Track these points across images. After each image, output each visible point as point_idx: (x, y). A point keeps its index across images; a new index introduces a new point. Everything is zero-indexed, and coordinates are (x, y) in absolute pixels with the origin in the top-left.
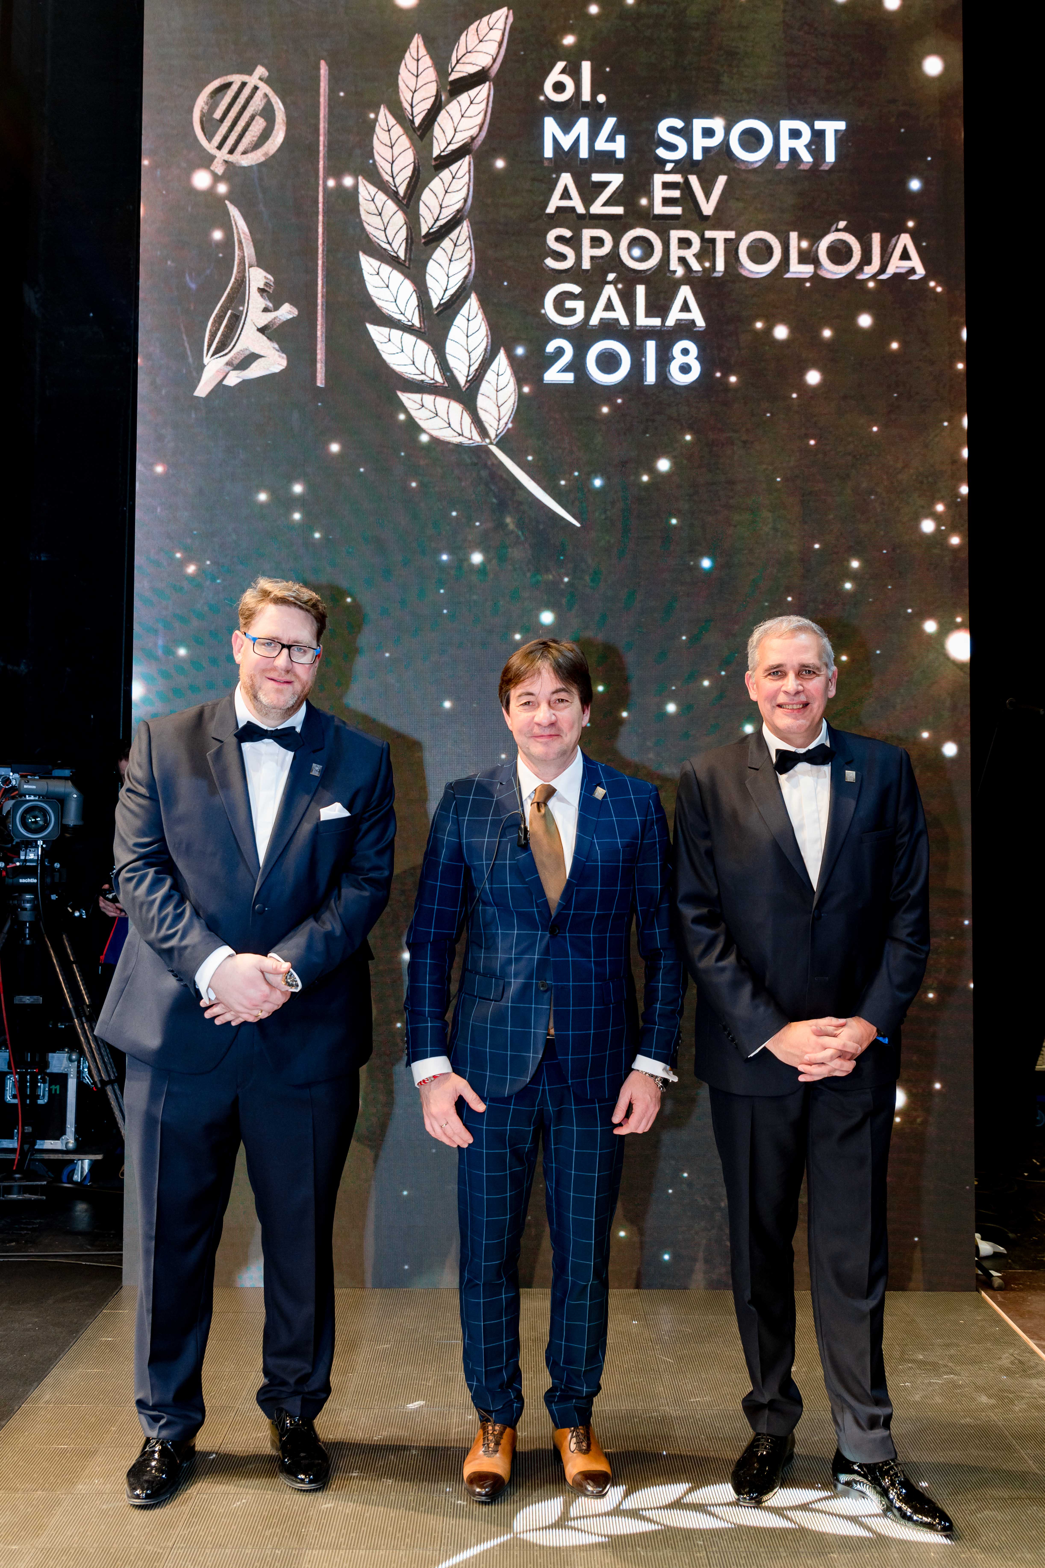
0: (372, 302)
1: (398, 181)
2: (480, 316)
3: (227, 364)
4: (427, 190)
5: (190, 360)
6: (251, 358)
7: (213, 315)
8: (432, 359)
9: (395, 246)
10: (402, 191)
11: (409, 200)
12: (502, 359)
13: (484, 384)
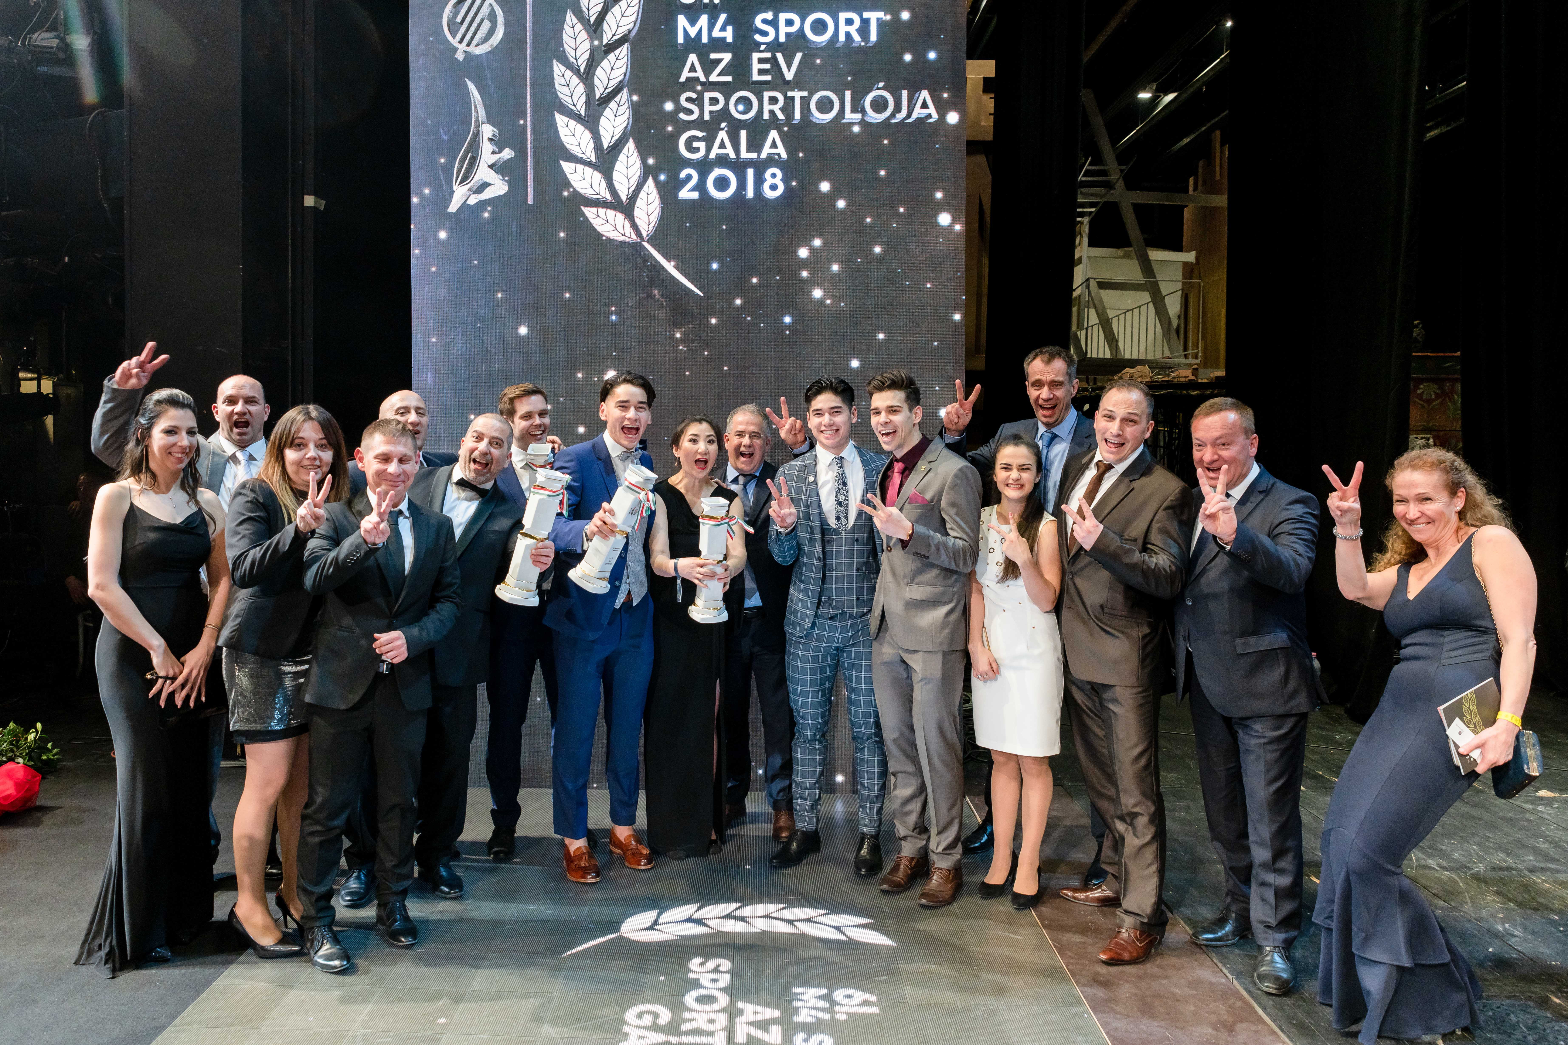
0: (564, 146)
1: (580, 62)
2: (636, 154)
3: (469, 190)
4: (599, 68)
5: (445, 187)
6: (484, 186)
7: (459, 158)
8: (604, 184)
9: (579, 107)
10: (582, 69)
11: (588, 74)
12: (650, 183)
13: (639, 200)
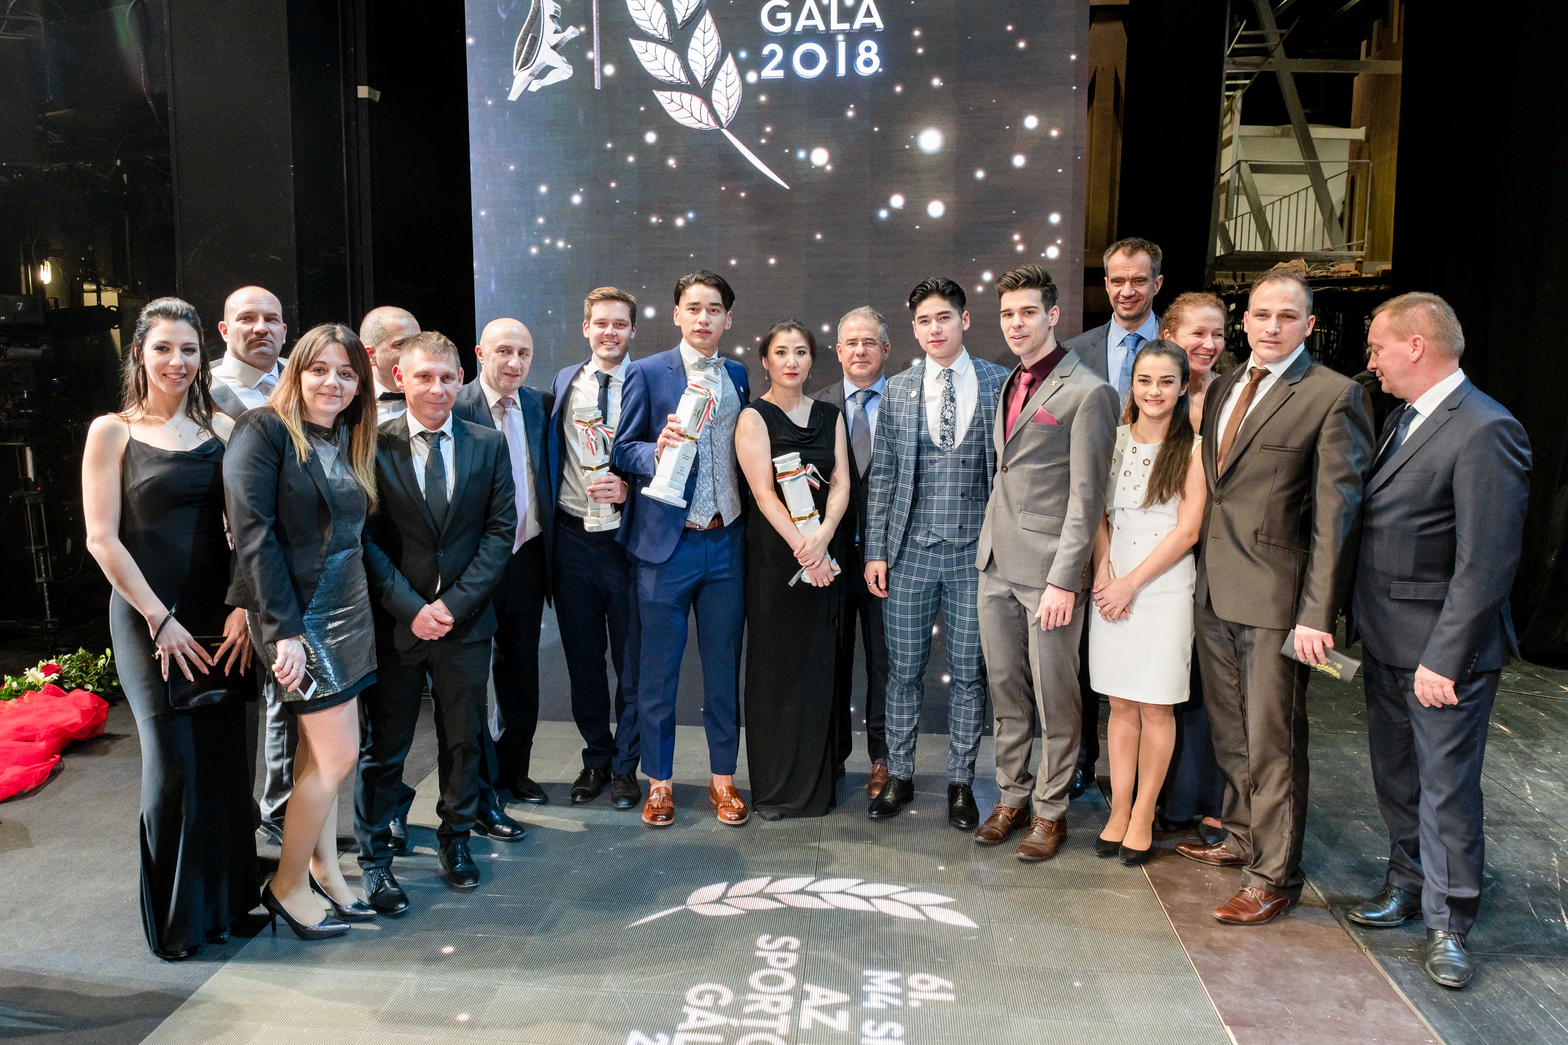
0: (633, 21)
2: (713, 29)
3: (530, 75)
6: (546, 70)
7: (519, 38)
8: (678, 64)
12: (730, 60)
13: (717, 81)
